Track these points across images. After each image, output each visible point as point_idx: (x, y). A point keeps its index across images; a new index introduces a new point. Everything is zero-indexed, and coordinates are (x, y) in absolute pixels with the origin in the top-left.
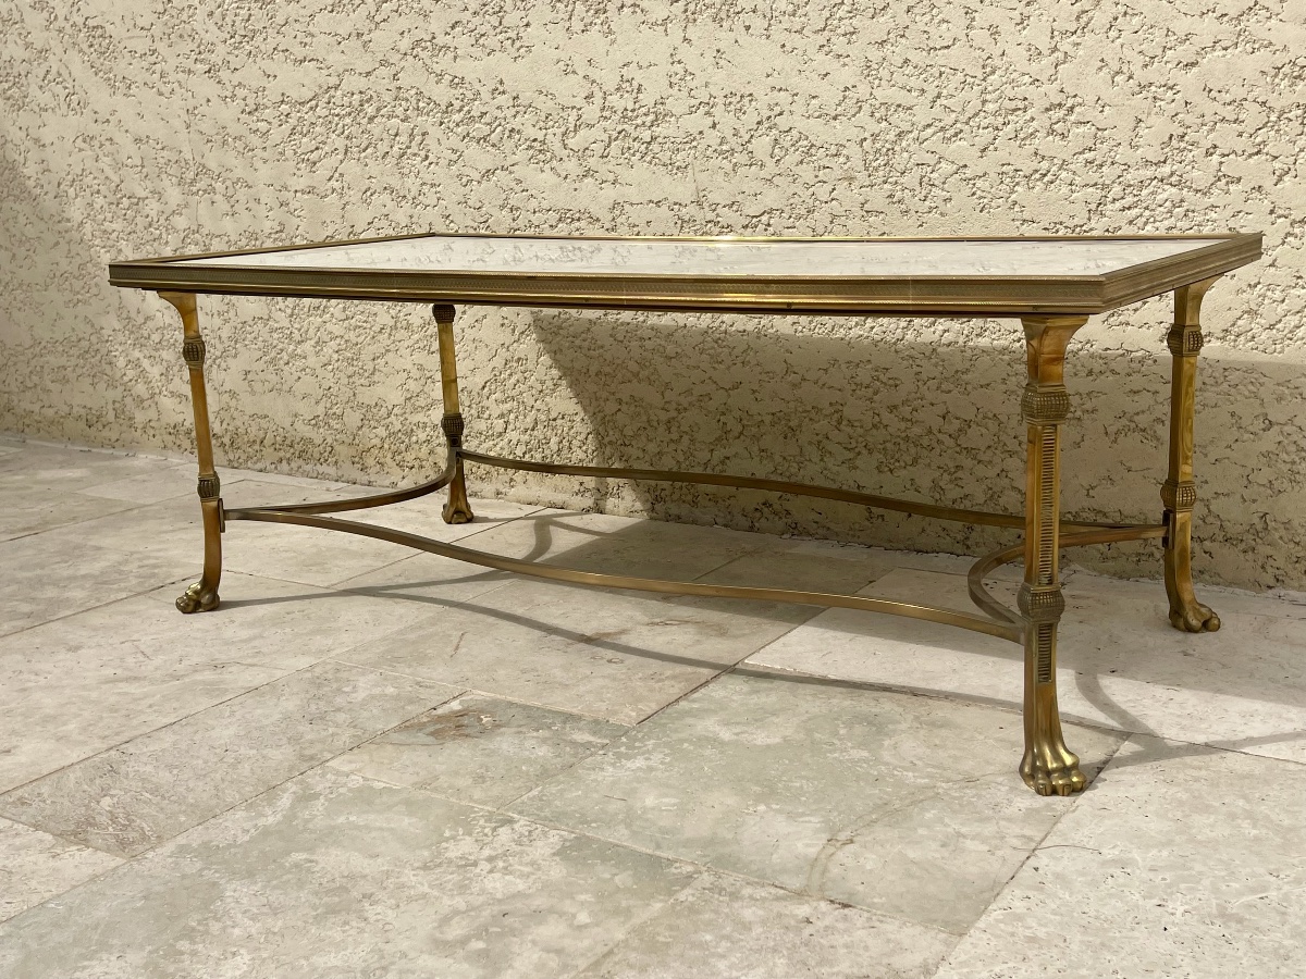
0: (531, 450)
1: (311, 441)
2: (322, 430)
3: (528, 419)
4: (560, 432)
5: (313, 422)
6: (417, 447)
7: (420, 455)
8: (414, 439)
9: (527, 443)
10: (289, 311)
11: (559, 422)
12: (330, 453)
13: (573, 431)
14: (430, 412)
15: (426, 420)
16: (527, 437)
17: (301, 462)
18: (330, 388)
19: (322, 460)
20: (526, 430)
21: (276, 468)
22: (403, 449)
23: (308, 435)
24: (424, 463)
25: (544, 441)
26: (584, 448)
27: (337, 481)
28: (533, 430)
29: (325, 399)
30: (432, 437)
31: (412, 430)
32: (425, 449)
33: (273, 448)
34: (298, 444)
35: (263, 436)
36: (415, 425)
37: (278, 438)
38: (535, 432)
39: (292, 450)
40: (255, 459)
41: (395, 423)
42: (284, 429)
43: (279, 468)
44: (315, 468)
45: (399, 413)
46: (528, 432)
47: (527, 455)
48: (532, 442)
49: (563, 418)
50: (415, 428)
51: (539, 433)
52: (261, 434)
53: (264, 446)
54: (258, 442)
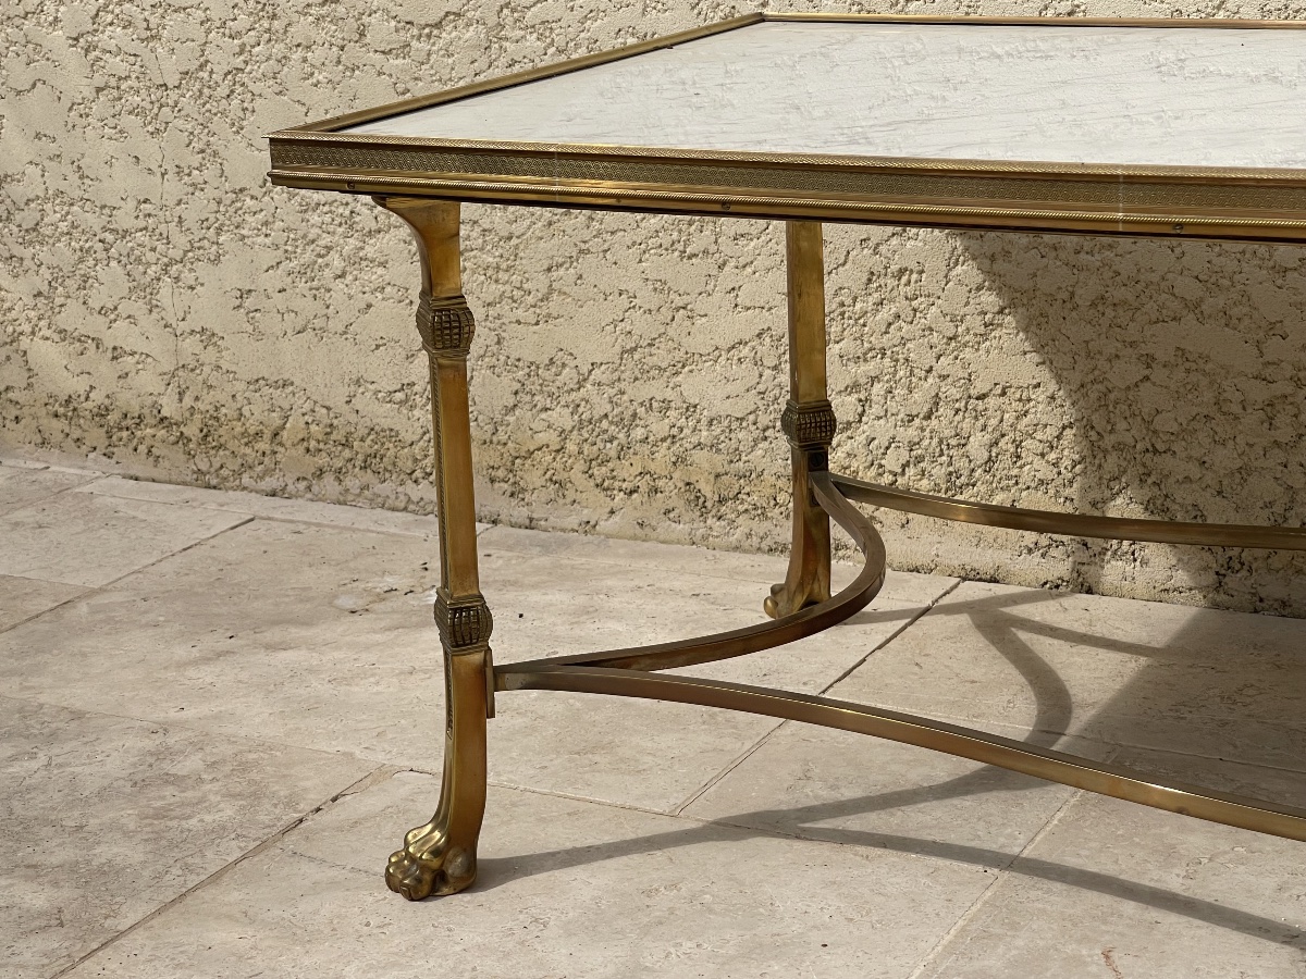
0: (919, 460)
1: (393, 434)
2: (417, 412)
3: (916, 396)
4: (993, 422)
5: (399, 396)
6: (646, 449)
7: (652, 467)
8: (639, 433)
9: (911, 446)
11: (992, 402)
13: (1025, 421)
14: (679, 378)
15: (669, 394)
16: (911, 433)
17: (368, 476)
19: (418, 474)
20: (911, 418)
21: (309, 488)
22: (613, 454)
23: (386, 423)
24: (660, 483)
25: (953, 442)
26: (1052, 456)
28: (928, 417)
30: (681, 429)
31: (635, 415)
32: (663, 454)
33: (301, 448)
34: (362, 440)
35: (279, 422)
36: (642, 404)
37: (313, 428)
38: (934, 422)
39: (347, 453)
40: (259, 468)
41: (595, 399)
42: (328, 409)
43: (315, 489)
44: (400, 489)
45: (604, 379)
46: (917, 422)
47: (911, 471)
48: (926, 442)
49: (1004, 393)
50: (641, 411)
51: (942, 424)
52: (275, 419)
53: (281, 444)
54: (268, 435)
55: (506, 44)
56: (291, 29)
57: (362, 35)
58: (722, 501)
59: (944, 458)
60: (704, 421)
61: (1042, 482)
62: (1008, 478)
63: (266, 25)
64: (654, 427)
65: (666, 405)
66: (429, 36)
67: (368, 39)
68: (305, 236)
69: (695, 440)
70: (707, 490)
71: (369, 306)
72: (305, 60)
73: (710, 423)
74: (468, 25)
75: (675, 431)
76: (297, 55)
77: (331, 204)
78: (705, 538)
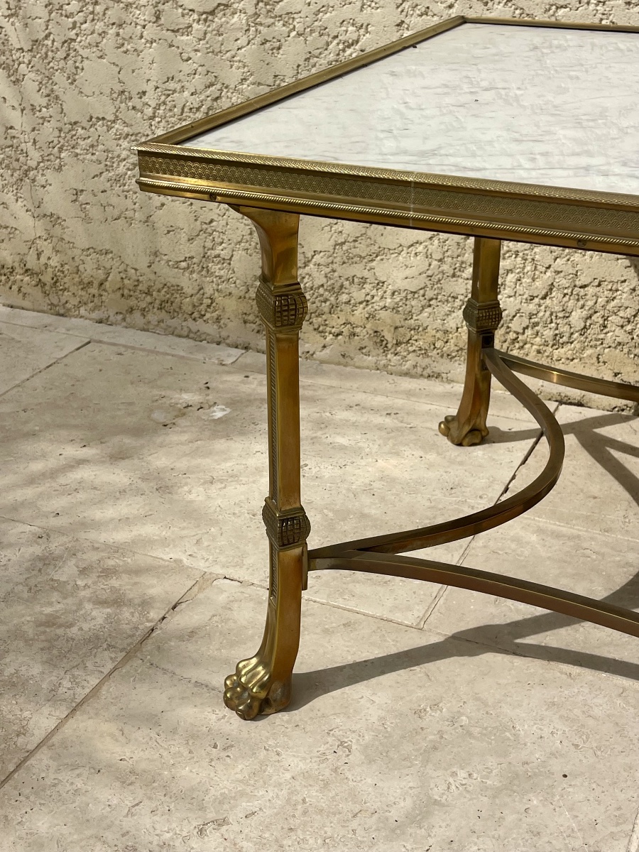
0: (536, 324)
1: (179, 289)
2: (195, 276)
3: (538, 283)
4: (590, 303)
5: (184, 264)
6: (348, 308)
7: (352, 320)
8: (344, 298)
9: (531, 316)
10: (149, 111)
11: (590, 290)
12: (209, 306)
13: (613, 304)
14: (374, 264)
15: (366, 274)
16: (532, 307)
17: (163, 314)
18: (212, 221)
19: (196, 315)
20: (532, 298)
21: (124, 319)
22: (326, 310)
23: (174, 281)
24: (358, 330)
25: (561, 315)
26: (629, 328)
27: (218, 343)
28: (544, 298)
29: (203, 236)
30: (373, 297)
31: (342, 286)
32: (360, 312)
33: (119, 294)
34: (159, 291)
35: (103, 277)
36: (347, 279)
37: (126, 281)
38: (548, 301)
39: (149, 299)
40: (91, 305)
41: (315, 274)
42: (136, 270)
43: (128, 320)
44: (184, 324)
45: (322, 261)
46: (536, 300)
47: (529, 332)
48: (541, 314)
49: (599, 285)
50: (346, 284)
51: (554, 302)
52: (101, 274)
53: (105, 290)
54: (96, 284)
55: (260, 28)
56: (109, 13)
57: (158, 18)
58: (398, 344)
59: (553, 325)
60: (389, 293)
61: (619, 344)
62: (597, 340)
63: (91, 9)
64: (354, 295)
65: (364, 281)
66: (206, 20)
67: (162, 21)
68: (119, 156)
69: (382, 304)
70: (388, 336)
71: (163, 205)
72: (118, 34)
73: (393, 294)
74: (234, 13)
75: (369, 298)
76: (112, 31)
77: (137, 135)
78: (385, 366)
